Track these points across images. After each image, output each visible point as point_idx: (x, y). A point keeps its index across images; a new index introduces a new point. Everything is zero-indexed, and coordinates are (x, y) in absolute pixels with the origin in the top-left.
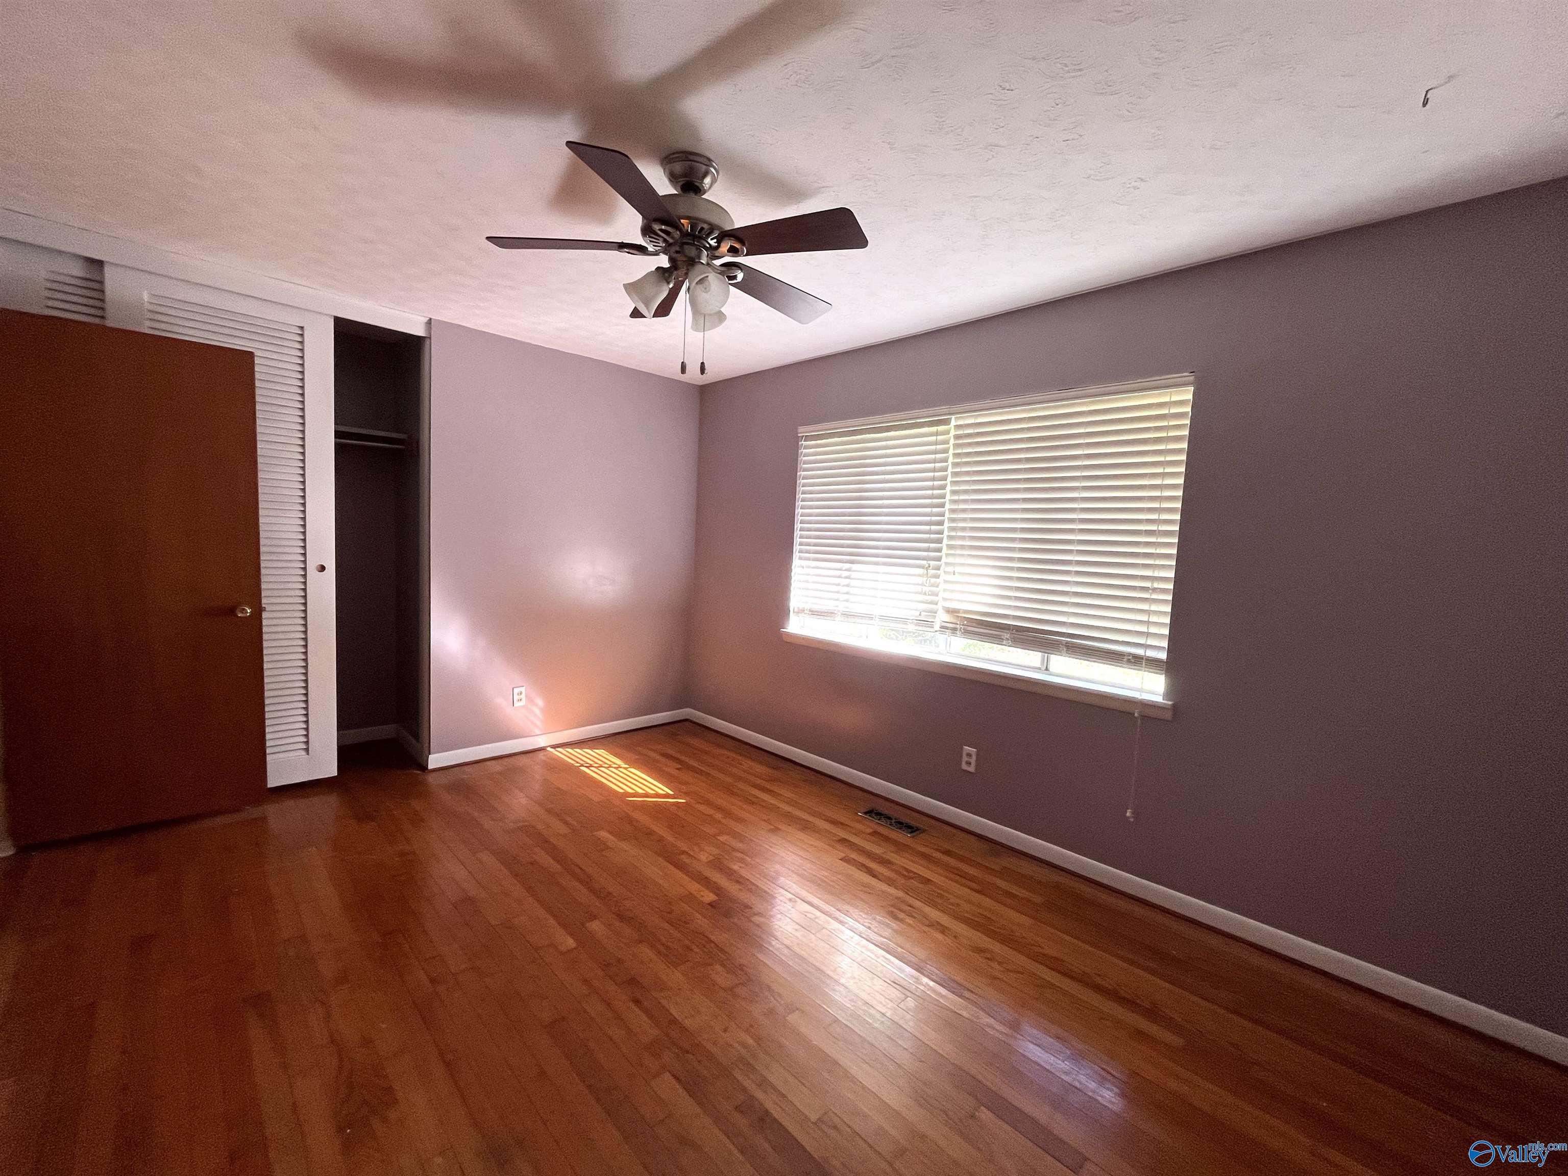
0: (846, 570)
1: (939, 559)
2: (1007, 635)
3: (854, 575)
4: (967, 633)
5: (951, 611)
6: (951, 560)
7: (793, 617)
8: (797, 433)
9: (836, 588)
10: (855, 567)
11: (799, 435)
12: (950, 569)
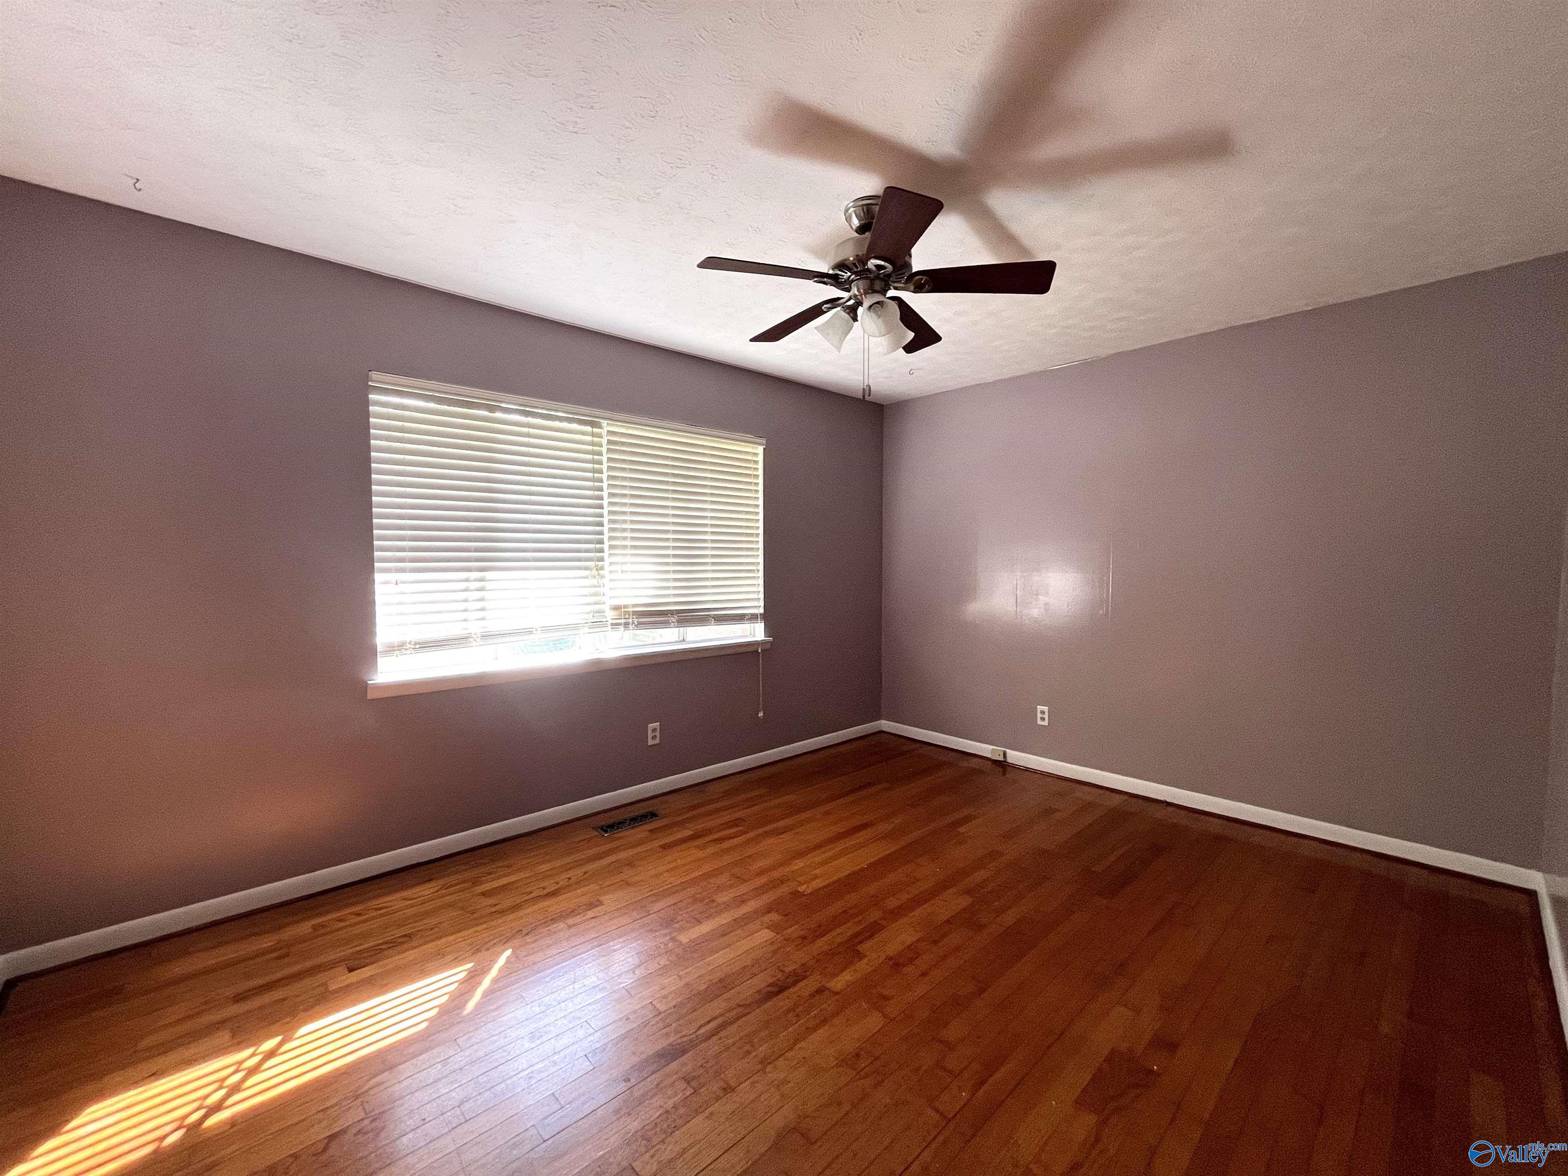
0: (476, 580)
1: (602, 559)
2: (673, 619)
3: (488, 585)
4: (640, 625)
5: (616, 608)
6: (614, 559)
7: (383, 662)
8: (368, 380)
9: (463, 606)
10: (488, 575)
11: (370, 383)
12: (613, 568)
